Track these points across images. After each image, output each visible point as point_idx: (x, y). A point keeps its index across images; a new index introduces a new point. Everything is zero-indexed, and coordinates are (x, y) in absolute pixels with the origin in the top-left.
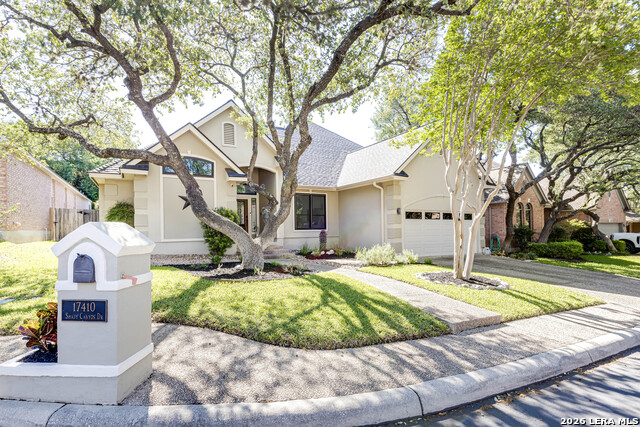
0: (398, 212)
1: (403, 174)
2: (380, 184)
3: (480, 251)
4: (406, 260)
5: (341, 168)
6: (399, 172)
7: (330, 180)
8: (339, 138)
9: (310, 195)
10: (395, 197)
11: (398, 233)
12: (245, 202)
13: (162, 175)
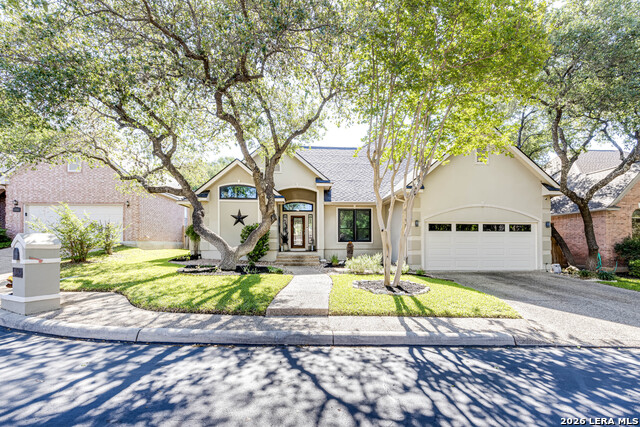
0: (416, 224)
3: (542, 268)
9: (354, 210)
10: (414, 209)
12: (303, 218)
13: (219, 200)
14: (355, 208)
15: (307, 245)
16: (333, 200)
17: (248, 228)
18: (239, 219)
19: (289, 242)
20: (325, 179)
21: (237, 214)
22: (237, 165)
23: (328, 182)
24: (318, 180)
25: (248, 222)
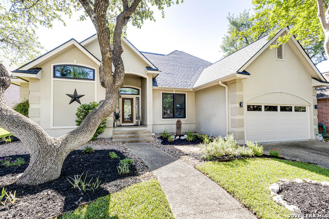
0: (241, 105)
1: (245, 72)
2: (225, 83)
3: (314, 138)
4: (250, 152)
5: (198, 77)
6: (241, 71)
7: (189, 83)
8: (200, 60)
9: (174, 94)
10: (238, 93)
11: (241, 123)
12: (132, 100)
13: (53, 79)
14: (174, 92)
15: (135, 120)
16: (160, 86)
17: (84, 107)
18: (75, 98)
19: (121, 118)
20: (154, 68)
21: (72, 93)
22: (74, 46)
23: (157, 70)
24: (149, 68)
25: (84, 101)
